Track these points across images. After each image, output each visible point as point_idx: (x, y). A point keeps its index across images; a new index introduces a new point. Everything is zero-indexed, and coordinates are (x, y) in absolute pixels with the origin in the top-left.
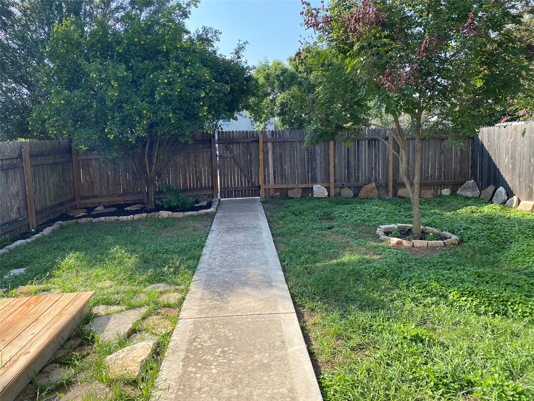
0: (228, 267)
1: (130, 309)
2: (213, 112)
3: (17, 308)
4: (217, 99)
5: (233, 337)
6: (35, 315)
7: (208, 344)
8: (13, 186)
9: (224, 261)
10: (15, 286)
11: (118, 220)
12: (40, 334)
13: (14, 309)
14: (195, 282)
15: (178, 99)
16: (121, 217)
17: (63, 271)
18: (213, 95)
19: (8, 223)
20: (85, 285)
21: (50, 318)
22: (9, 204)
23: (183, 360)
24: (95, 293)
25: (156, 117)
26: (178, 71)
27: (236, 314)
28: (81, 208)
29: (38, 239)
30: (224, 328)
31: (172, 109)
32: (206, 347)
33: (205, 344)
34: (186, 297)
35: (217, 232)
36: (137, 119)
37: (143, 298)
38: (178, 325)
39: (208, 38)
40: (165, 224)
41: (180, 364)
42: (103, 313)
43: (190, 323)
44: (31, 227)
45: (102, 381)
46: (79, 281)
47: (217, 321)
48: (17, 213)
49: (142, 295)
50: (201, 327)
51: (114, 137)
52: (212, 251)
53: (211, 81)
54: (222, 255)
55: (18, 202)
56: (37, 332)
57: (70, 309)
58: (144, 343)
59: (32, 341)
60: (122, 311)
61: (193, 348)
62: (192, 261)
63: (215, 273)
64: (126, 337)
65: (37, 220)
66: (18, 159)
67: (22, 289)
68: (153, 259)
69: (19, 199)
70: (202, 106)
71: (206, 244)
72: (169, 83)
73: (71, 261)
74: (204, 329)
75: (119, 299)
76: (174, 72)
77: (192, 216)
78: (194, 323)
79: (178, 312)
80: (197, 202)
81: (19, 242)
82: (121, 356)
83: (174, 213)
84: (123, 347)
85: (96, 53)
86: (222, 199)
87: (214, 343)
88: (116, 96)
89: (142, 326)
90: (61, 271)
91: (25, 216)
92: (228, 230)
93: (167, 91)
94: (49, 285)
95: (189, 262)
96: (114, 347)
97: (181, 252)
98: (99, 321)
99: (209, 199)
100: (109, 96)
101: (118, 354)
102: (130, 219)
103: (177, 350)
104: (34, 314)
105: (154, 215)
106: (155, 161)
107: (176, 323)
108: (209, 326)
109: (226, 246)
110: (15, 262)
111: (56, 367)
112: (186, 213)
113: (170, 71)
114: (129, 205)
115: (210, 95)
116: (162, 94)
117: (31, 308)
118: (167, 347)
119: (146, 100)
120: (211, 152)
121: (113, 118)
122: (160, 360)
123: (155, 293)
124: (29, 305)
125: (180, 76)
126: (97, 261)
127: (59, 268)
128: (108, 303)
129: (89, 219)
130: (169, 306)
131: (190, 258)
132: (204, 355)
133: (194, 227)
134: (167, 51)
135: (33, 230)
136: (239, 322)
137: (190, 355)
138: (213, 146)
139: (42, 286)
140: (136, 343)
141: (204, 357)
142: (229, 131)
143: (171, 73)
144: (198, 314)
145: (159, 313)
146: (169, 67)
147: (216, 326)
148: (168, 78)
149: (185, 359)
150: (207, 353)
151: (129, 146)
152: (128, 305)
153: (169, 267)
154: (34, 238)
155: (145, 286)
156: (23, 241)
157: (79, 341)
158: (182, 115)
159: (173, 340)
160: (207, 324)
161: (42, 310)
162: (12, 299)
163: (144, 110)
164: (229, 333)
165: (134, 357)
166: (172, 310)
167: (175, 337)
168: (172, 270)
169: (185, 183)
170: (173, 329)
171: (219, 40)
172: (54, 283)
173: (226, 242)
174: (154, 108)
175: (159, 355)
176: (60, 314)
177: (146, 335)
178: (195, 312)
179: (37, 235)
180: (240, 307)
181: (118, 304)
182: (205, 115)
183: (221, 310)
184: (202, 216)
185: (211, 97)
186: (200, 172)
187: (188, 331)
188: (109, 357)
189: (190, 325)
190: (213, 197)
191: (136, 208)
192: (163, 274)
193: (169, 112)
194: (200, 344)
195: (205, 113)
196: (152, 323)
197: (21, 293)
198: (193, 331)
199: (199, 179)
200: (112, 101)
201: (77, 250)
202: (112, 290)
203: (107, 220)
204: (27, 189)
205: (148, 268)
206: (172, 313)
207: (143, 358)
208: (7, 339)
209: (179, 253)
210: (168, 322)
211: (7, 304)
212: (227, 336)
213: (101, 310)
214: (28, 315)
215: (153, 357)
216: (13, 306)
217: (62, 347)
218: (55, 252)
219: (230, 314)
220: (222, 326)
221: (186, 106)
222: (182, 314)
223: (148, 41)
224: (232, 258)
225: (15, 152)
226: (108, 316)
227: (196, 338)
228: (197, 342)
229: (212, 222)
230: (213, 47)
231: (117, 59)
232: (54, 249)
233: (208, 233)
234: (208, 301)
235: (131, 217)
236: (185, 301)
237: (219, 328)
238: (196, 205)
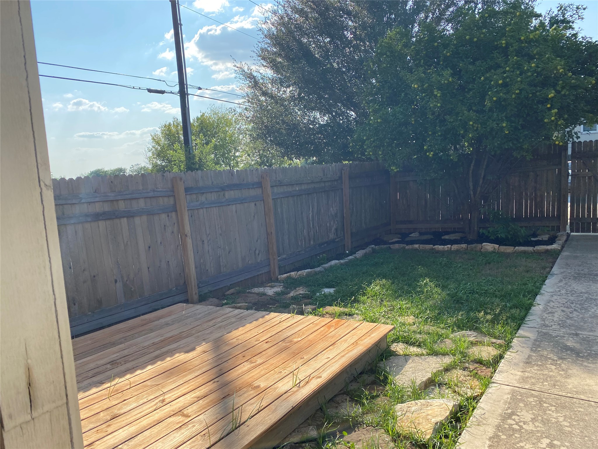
0: (573, 328)
1: (432, 354)
2: (566, 116)
3: (319, 327)
4: (572, 98)
5: (570, 429)
6: (334, 339)
7: (530, 427)
8: (332, 207)
9: (567, 319)
10: (323, 305)
11: (433, 249)
12: (333, 361)
13: (316, 328)
14: (520, 339)
15: (515, 103)
16: (436, 246)
17: (368, 298)
18: (567, 93)
19: (326, 243)
20: (387, 318)
21: (346, 345)
22: (328, 225)
23: (490, 438)
24: (394, 328)
25: (485, 128)
26: (518, 68)
27: (579, 397)
28: (396, 234)
29: (350, 261)
30: (557, 411)
31: (506, 117)
32: (526, 431)
33: (524, 426)
34: (506, 356)
35: (560, 277)
36: (462, 132)
37: (448, 344)
38: (489, 390)
39: (565, 19)
40: (488, 259)
41: (485, 443)
42: (401, 353)
43: (507, 391)
44: (346, 248)
45: (388, 431)
46: (382, 311)
47: (546, 399)
48: (334, 234)
49: (448, 341)
50: (521, 400)
51: (433, 155)
52: (549, 301)
53: (566, 74)
54: (565, 309)
55: (336, 223)
56: (332, 357)
57: (366, 340)
58: (441, 401)
59: (326, 366)
60: (422, 355)
61: (507, 426)
62: (518, 310)
63: (551, 332)
64: (423, 388)
65: (352, 242)
66: (339, 181)
67: (329, 309)
68: (467, 300)
69: (337, 221)
70: (550, 109)
71: (542, 291)
72: (505, 85)
73: (378, 288)
74: (525, 405)
75: (421, 340)
76: (512, 70)
77: (525, 252)
78: (513, 394)
79: (492, 373)
80: (535, 235)
81: (333, 262)
82: (413, 409)
83: (501, 247)
84: (417, 399)
85: (420, 62)
86: (572, 234)
87: (539, 429)
88: (438, 107)
89: (444, 379)
90: (366, 297)
91: (342, 238)
92: (578, 277)
93: (501, 94)
94: (352, 310)
95: (513, 311)
96: (407, 396)
97: (505, 296)
98: (396, 361)
99: (552, 233)
100: (430, 108)
101: (410, 405)
102: (446, 249)
103: (485, 422)
104: (332, 337)
105: (475, 247)
106: (481, 182)
107: (487, 386)
108: (533, 403)
109: (572, 298)
110: (327, 281)
111: (346, 399)
112: (517, 248)
113: (507, 69)
114: (447, 233)
115: (563, 93)
116: (495, 99)
117: (331, 330)
118: (472, 415)
119: (474, 108)
120: (560, 171)
121: (434, 133)
122: (460, 428)
123: (465, 342)
124: (329, 327)
125: (521, 74)
126: (403, 292)
127: (364, 293)
128: (408, 342)
129: (402, 245)
130: (480, 362)
131: (515, 307)
132: (521, 441)
133: (526, 266)
134: (506, 45)
135: (347, 252)
136: (582, 410)
137: (501, 434)
138: (563, 162)
139: (346, 310)
140: (433, 398)
141: (522, 444)
142: (591, 141)
143: (508, 71)
144: (519, 382)
145: (467, 368)
146: (506, 64)
147: (545, 405)
148: (504, 79)
149: (493, 437)
150: (527, 439)
151: (450, 166)
152: (430, 350)
153: (486, 313)
154: (346, 260)
155: (453, 331)
156: (337, 261)
157: (372, 378)
158: (520, 123)
159: (480, 407)
160: (531, 399)
161: (340, 335)
162: (317, 318)
163: (470, 120)
164: (564, 420)
165: (428, 415)
166: (484, 368)
167: (483, 403)
168: (489, 317)
169: (519, 209)
170: (482, 394)
171: (582, 19)
172: (357, 309)
173: (573, 292)
174: (483, 117)
175: (460, 422)
176: (356, 343)
177: (447, 391)
178: (515, 378)
179: (350, 257)
180: (586, 388)
181: (419, 346)
182: (553, 121)
183: (555, 385)
184: (539, 253)
185: (565, 95)
186: (542, 197)
187: (502, 401)
188: (399, 406)
189: (505, 394)
190: (559, 230)
191: (455, 238)
192: (477, 320)
193: (502, 121)
194: (517, 424)
195: (553, 118)
196: (455, 379)
197: (327, 313)
198: (510, 403)
199: (539, 205)
200: (433, 114)
201: (385, 277)
202: (414, 328)
203: (421, 248)
204: (345, 211)
205: (459, 310)
206: (485, 372)
207: (439, 419)
208: (305, 357)
209: (503, 297)
210: (476, 383)
211: (312, 321)
212: (561, 425)
213: (399, 348)
214: (327, 337)
215: (451, 422)
216: (317, 324)
217: (355, 379)
218: (363, 276)
219: (569, 395)
220: (553, 408)
221: (526, 111)
222: (497, 377)
223: (482, 36)
224: (581, 316)
225: (336, 175)
226: (407, 357)
227: (513, 414)
228: (514, 420)
229: (554, 263)
230: (573, 29)
231: (443, 64)
232: (363, 273)
233: (546, 277)
234: (536, 368)
235: (448, 247)
236: (503, 361)
237: (549, 410)
238: (532, 239)
